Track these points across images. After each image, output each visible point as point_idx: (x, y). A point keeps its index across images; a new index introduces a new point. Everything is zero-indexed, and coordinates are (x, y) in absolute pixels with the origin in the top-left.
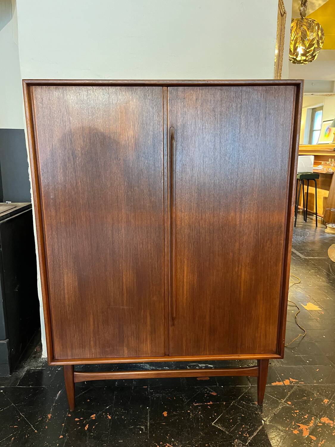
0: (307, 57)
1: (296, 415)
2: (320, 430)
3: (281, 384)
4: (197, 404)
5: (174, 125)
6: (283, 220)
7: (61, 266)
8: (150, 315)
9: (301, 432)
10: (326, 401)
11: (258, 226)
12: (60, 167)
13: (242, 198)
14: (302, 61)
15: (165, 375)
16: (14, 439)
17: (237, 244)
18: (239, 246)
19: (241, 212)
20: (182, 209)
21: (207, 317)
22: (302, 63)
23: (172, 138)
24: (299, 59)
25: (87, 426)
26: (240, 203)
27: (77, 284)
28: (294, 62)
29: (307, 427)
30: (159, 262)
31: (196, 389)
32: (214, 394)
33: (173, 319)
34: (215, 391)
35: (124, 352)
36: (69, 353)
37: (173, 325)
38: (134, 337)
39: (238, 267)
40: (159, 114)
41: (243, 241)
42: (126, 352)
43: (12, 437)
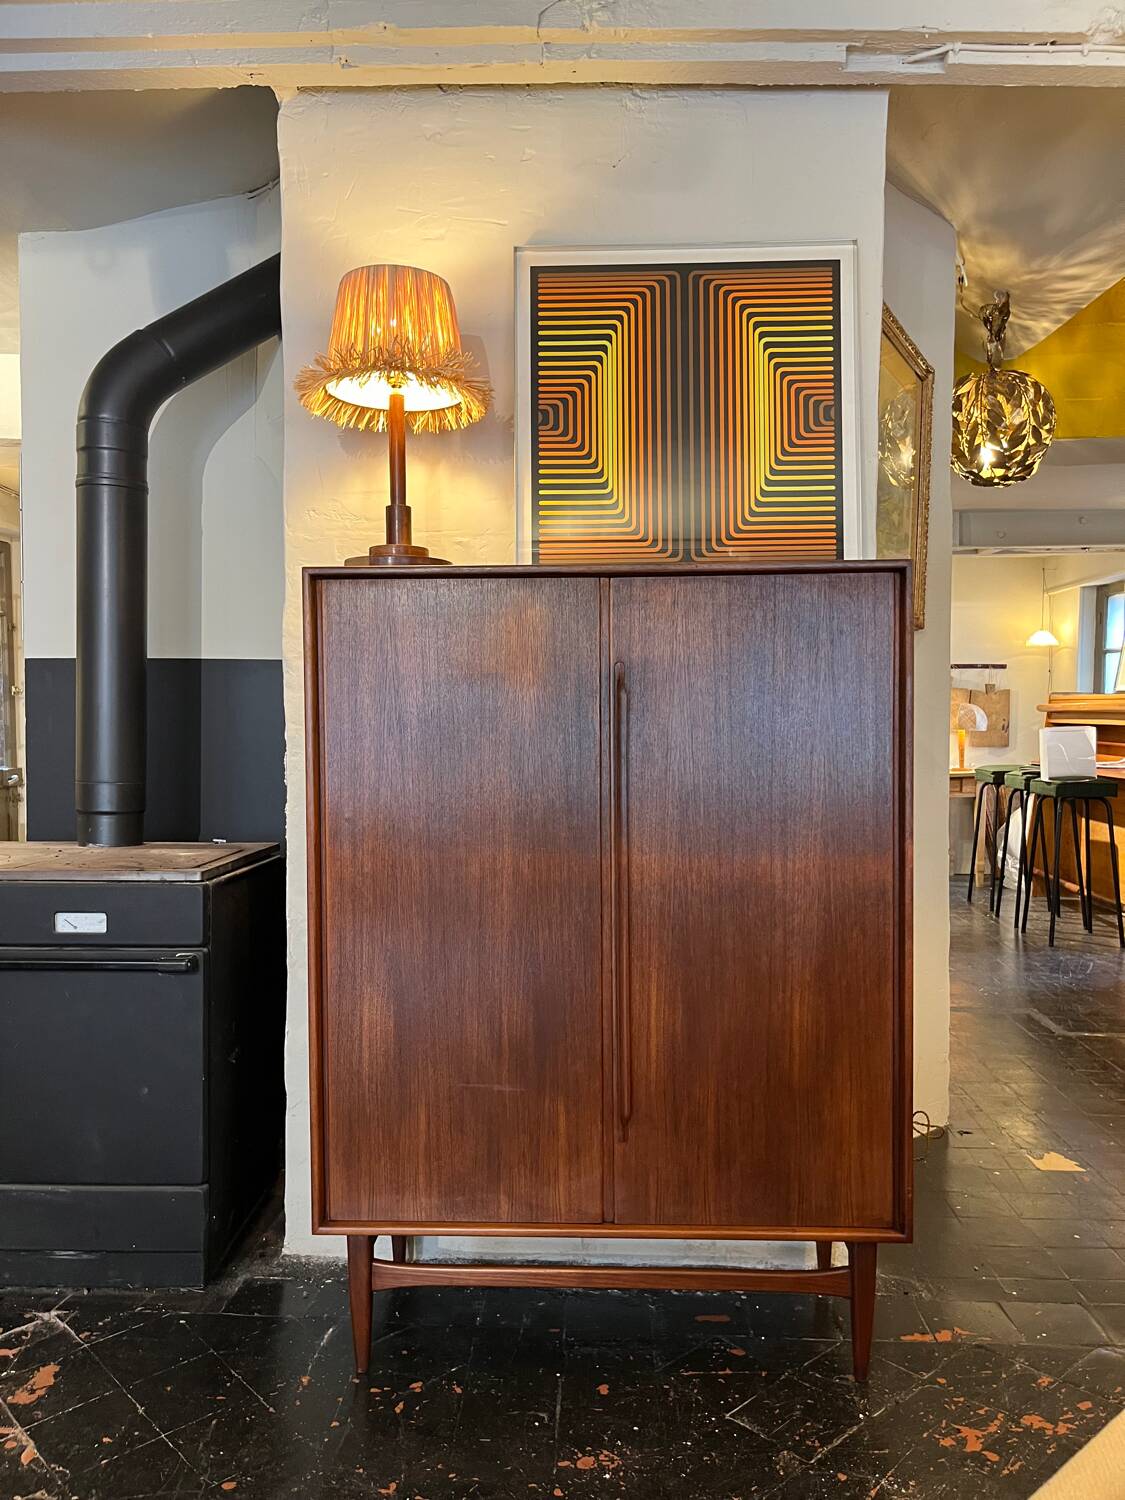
0: (1009, 469)
1: (953, 1408)
2: (1015, 1442)
3: (929, 1338)
4: (691, 1373)
5: (625, 659)
6: (890, 877)
7: (359, 980)
8: (568, 1113)
9: (963, 1442)
10: (1045, 1380)
11: (828, 886)
12: (370, 748)
13: (784, 821)
14: (996, 481)
15: (605, 1281)
16: (217, 1424)
17: (779, 933)
18: (785, 938)
19: (785, 856)
20: (644, 846)
21: (710, 1122)
22: (998, 484)
23: (620, 684)
24: (985, 474)
25: (401, 1405)
26: (781, 834)
27: (392, 1025)
28: (974, 482)
29: (980, 1434)
30: (589, 975)
31: (691, 1340)
32: (739, 1352)
33: (625, 1122)
34: (742, 1345)
35: (499, 1208)
36: (365, 1208)
37: (624, 1139)
38: (526, 1165)
39: (784, 992)
40: (590, 634)
41: (793, 928)
42: (505, 1207)
43: (211, 1419)
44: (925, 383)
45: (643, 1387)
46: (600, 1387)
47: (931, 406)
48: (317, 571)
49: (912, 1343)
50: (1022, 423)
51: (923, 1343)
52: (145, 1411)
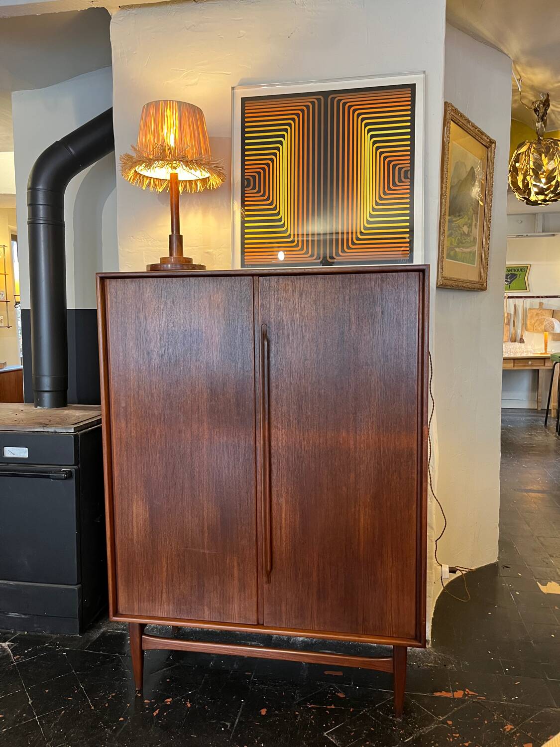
0: (546, 195)
1: (451, 740)
3: (449, 695)
4: (312, 706)
5: (267, 322)
6: (415, 446)
7: (130, 492)
8: (239, 565)
10: (509, 727)
11: (380, 452)
12: (133, 370)
13: (356, 413)
14: (539, 202)
15: (261, 654)
16: (64, 713)
17: (352, 475)
18: (355, 478)
19: (356, 432)
20: (279, 426)
21: (315, 574)
22: (541, 204)
23: (265, 336)
24: (533, 198)
25: (157, 711)
26: (353, 420)
27: (148, 516)
28: (527, 203)
30: (249, 494)
31: (318, 685)
32: (342, 695)
33: (268, 574)
34: (345, 691)
35: (204, 613)
36: (136, 608)
37: (269, 582)
38: (217, 593)
39: (355, 507)
40: (248, 308)
41: (360, 472)
42: (207, 612)
43: (62, 710)
44: (489, 149)
45: (284, 712)
46: (262, 710)
47: (493, 163)
48: (103, 275)
49: (440, 697)
50: (553, 169)
51: (446, 698)
52: (32, 703)
